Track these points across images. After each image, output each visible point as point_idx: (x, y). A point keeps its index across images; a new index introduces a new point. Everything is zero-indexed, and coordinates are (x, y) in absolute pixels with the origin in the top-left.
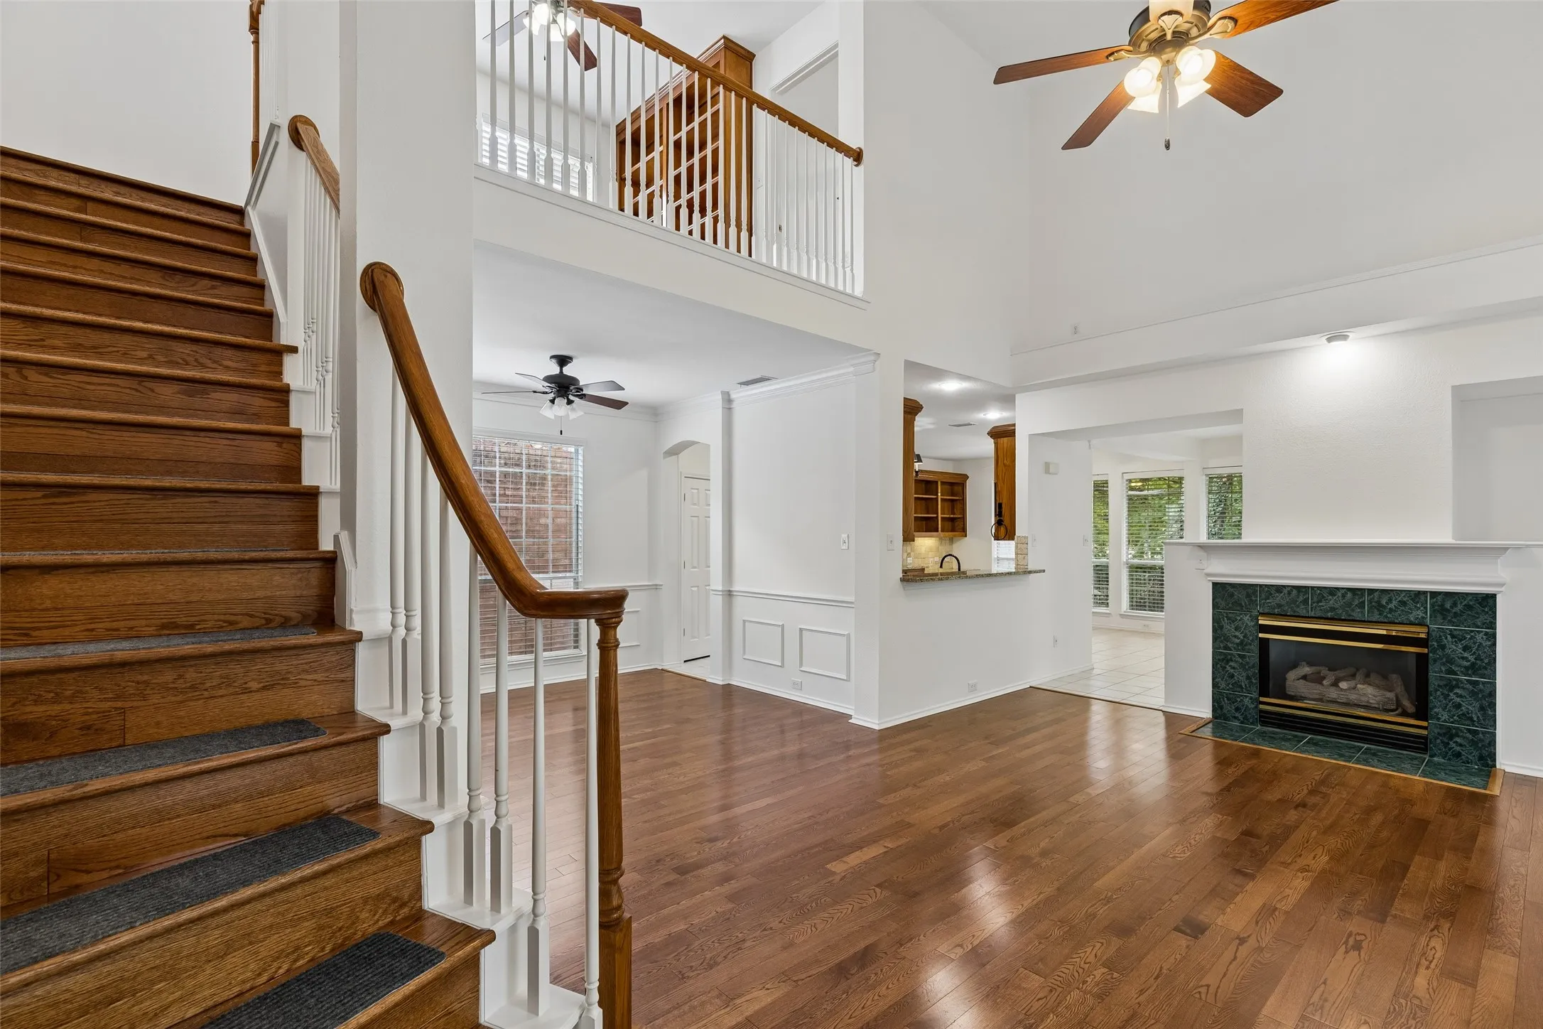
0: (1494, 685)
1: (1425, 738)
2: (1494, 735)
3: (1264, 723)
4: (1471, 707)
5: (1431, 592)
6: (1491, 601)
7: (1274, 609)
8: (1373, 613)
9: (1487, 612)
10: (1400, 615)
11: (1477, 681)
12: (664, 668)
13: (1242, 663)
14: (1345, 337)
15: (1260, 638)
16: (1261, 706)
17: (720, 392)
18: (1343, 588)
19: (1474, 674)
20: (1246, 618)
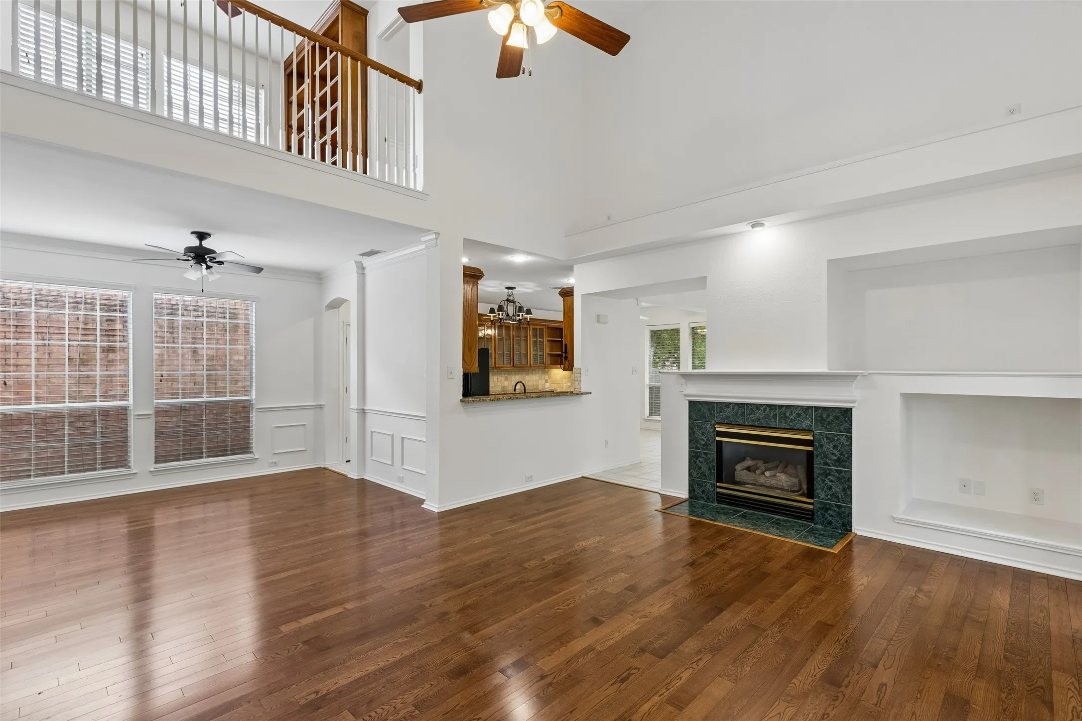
0: (851, 472)
1: (812, 511)
2: (850, 508)
3: (719, 502)
4: (837, 489)
5: (815, 407)
6: (849, 413)
7: (724, 419)
8: (781, 422)
9: (847, 421)
10: (797, 424)
11: (841, 470)
12: (325, 466)
13: (706, 459)
14: (762, 225)
15: (717, 440)
16: (718, 490)
17: (353, 261)
18: (765, 405)
19: (840, 465)
20: (708, 426)
